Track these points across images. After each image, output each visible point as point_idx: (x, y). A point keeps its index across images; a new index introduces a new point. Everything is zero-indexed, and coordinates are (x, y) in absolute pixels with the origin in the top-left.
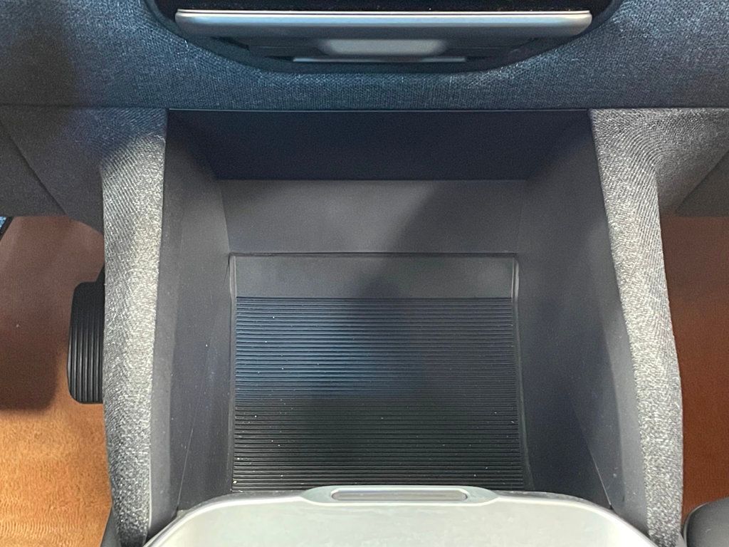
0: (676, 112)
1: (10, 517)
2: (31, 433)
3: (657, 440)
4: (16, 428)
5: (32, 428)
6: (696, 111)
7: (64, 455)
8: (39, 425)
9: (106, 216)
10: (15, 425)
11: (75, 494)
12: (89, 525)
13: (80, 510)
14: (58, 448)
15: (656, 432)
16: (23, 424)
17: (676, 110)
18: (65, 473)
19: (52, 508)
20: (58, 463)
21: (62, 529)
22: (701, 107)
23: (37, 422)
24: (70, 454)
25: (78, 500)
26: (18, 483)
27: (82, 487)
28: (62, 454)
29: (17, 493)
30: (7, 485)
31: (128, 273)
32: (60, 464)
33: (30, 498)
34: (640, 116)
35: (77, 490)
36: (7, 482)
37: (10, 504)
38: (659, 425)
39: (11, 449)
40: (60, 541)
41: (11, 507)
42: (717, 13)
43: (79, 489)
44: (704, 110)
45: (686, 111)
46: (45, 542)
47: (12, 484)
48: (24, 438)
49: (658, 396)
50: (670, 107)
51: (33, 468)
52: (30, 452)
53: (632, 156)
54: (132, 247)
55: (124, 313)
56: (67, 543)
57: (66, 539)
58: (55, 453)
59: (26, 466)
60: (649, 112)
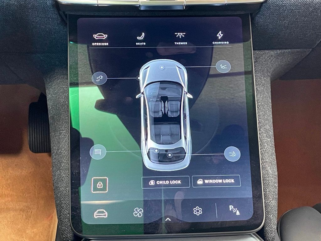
0: (279, 51)
1: (7, 199)
2: (13, 164)
3: (268, 201)
4: (7, 162)
5: (14, 162)
6: (287, 50)
7: (28, 173)
8: (17, 160)
9: (48, 103)
10: (6, 160)
11: (33, 189)
12: (40, 202)
13: (36, 195)
14: (26, 170)
16: (10, 160)
17: (279, 50)
18: (29, 180)
19: (24, 195)
21: (29, 204)
22: (289, 49)
23: (16, 159)
24: (30, 172)
25: (35, 191)
26: (9, 185)
27: (36, 186)
29: (9, 189)
30: (5, 186)
31: (60, 133)
32: (26, 177)
33: (15, 191)
34: (264, 54)
36: (5, 184)
39: (5, 171)
40: (29, 209)
41: (7, 195)
42: (295, 19)
43: (35, 187)
44: (290, 50)
45: (283, 51)
46: (22, 209)
47: (7, 185)
48: (11, 166)
51: (15, 179)
52: (14, 172)
53: (260, 73)
54: (61, 121)
56: (32, 210)
57: (31, 208)
58: (24, 172)
59: (12, 178)
60: (268, 52)
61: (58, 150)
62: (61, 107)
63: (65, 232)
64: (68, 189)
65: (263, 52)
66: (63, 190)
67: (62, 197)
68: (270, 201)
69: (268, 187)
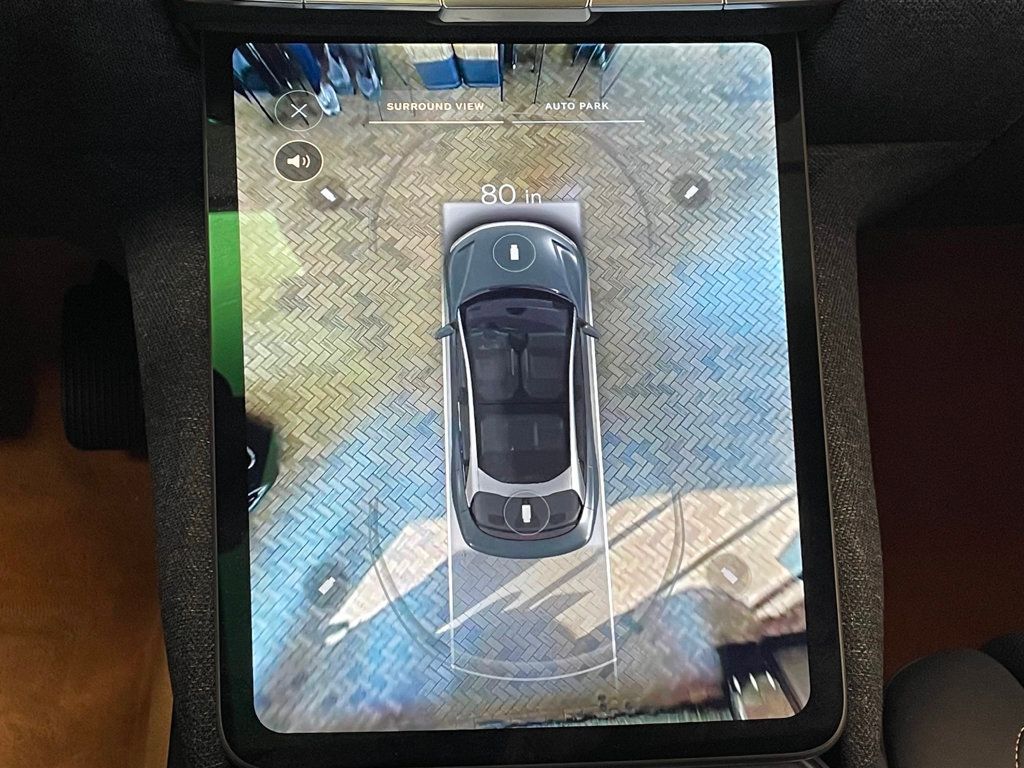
3: (854, 651)
6: (909, 146)
15: (852, 641)
17: (884, 145)
22: (917, 141)
38: (857, 632)
45: (896, 148)
49: (856, 592)
61: (174, 479)
63: (201, 755)
64: (208, 612)
65: (835, 153)
66: (194, 618)
67: (191, 639)
68: (862, 651)
69: (856, 604)
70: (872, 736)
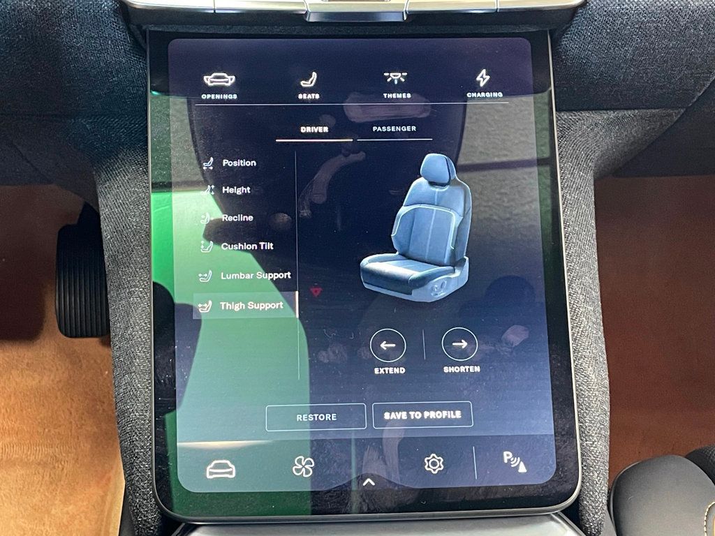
0: (612, 114)
1: (7, 440)
2: (22, 362)
3: (588, 442)
4: (8, 357)
5: (24, 357)
6: (630, 112)
7: (55, 382)
8: (30, 354)
9: (103, 225)
10: (8, 354)
11: (67, 417)
12: (82, 445)
13: (73, 431)
14: (50, 376)
15: (586, 435)
16: (15, 353)
17: (612, 112)
18: (57, 398)
19: (47, 430)
20: (49, 389)
21: (57, 450)
22: (635, 109)
24: (60, 381)
25: (71, 422)
26: (14, 409)
27: (73, 412)
28: (53, 381)
29: (13, 418)
30: (3, 411)
31: (130, 292)
33: (26, 421)
34: (579, 119)
35: (68, 413)
36: (3, 407)
37: (7, 428)
38: (590, 430)
39: (5, 377)
40: (57, 462)
41: (9, 430)
42: (647, 44)
43: (71, 413)
44: (636, 111)
45: (621, 113)
46: (42, 463)
47: (8, 410)
48: (17, 366)
49: (589, 403)
50: (606, 110)
51: (27, 395)
52: (23, 380)
53: (572, 161)
54: (132, 265)
55: (129, 332)
56: (63, 463)
57: (62, 460)
58: (47, 381)
59: (20, 393)
60: (587, 114)
61: (127, 328)
62: (132, 234)
63: (142, 510)
64: (148, 414)
65: (578, 117)
66: (138, 418)
67: (136, 433)
68: (593, 442)
69: (589, 411)
70: (600, 500)
